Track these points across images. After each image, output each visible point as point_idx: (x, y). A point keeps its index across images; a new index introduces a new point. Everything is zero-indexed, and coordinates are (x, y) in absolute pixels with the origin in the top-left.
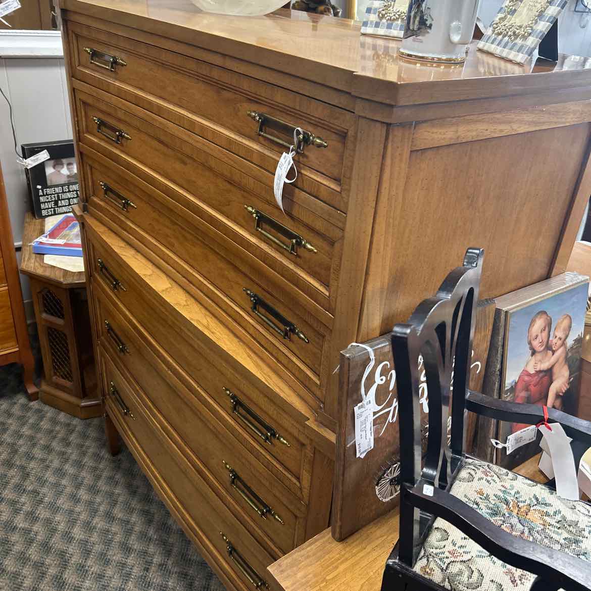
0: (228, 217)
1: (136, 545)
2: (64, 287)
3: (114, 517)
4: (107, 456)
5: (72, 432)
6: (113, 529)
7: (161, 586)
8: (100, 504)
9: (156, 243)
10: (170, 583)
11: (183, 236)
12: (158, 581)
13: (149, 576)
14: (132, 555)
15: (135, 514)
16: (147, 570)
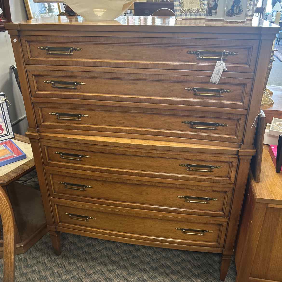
0: (171, 97)
1: (111, 276)
2: (6, 185)
3: (90, 274)
4: (56, 257)
5: (26, 260)
6: (95, 278)
7: (137, 279)
8: (78, 274)
9: (108, 127)
10: (139, 276)
11: (133, 116)
12: (134, 279)
13: (129, 280)
14: (114, 279)
15: (97, 267)
16: (126, 279)
